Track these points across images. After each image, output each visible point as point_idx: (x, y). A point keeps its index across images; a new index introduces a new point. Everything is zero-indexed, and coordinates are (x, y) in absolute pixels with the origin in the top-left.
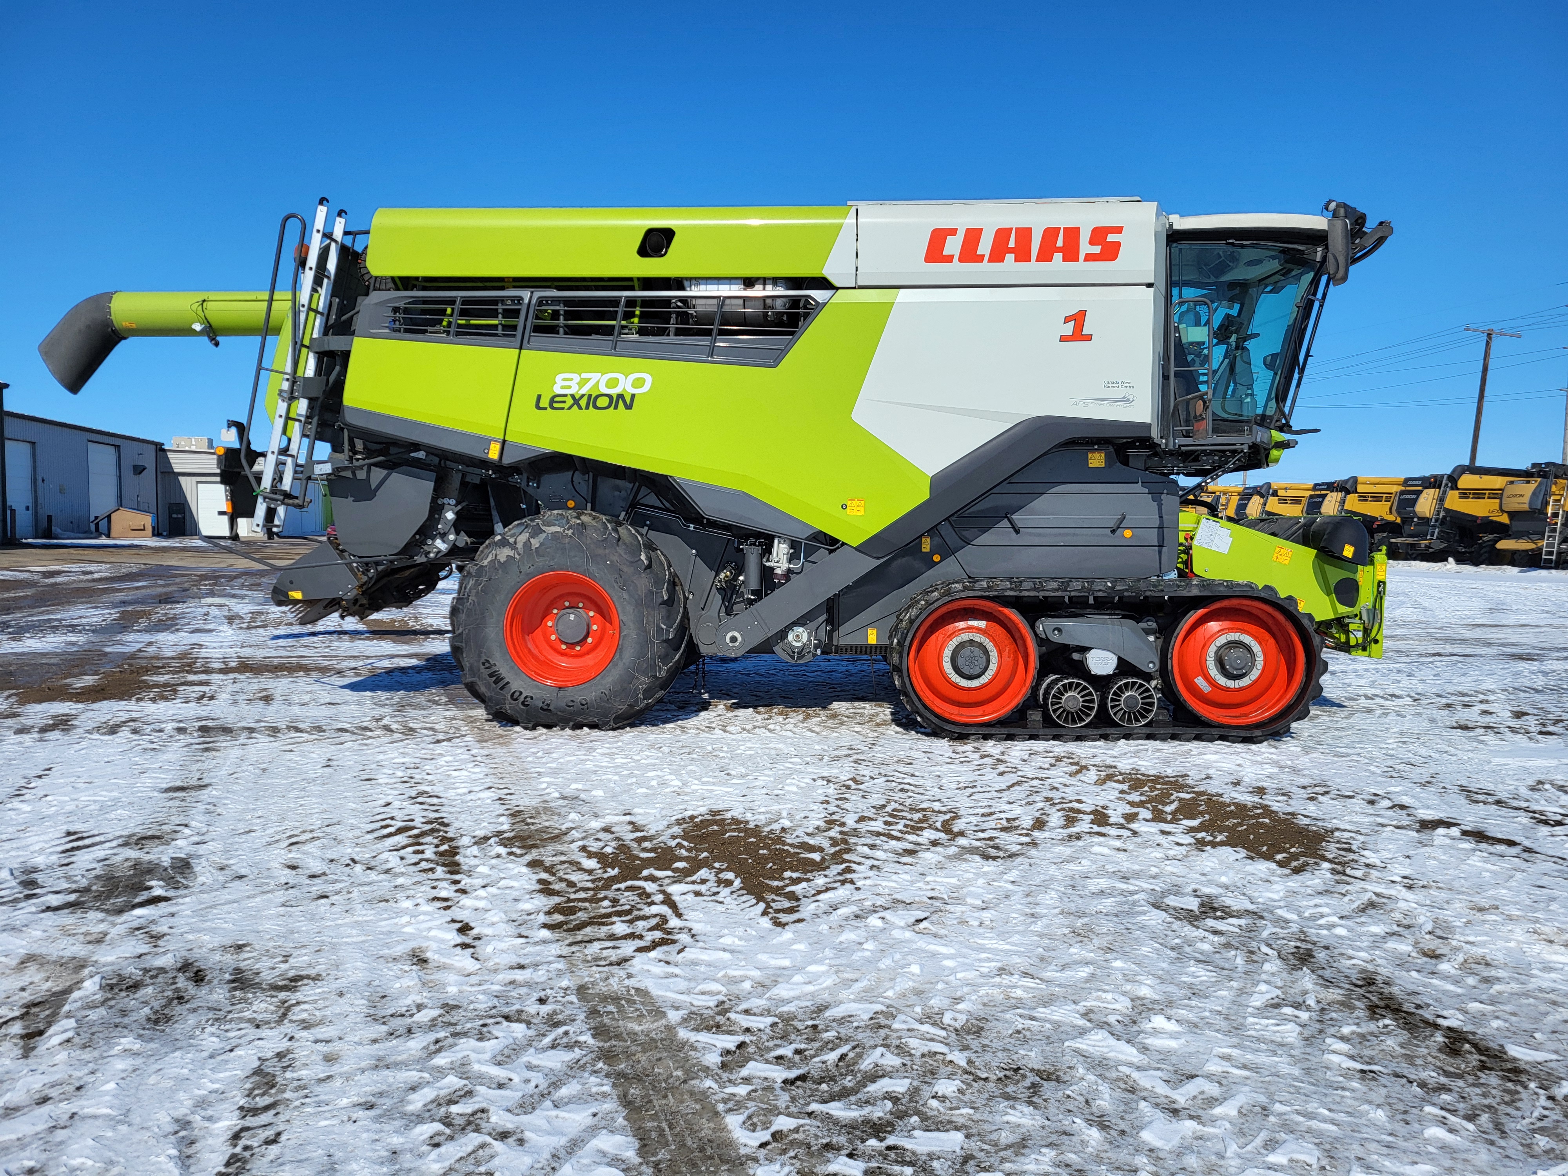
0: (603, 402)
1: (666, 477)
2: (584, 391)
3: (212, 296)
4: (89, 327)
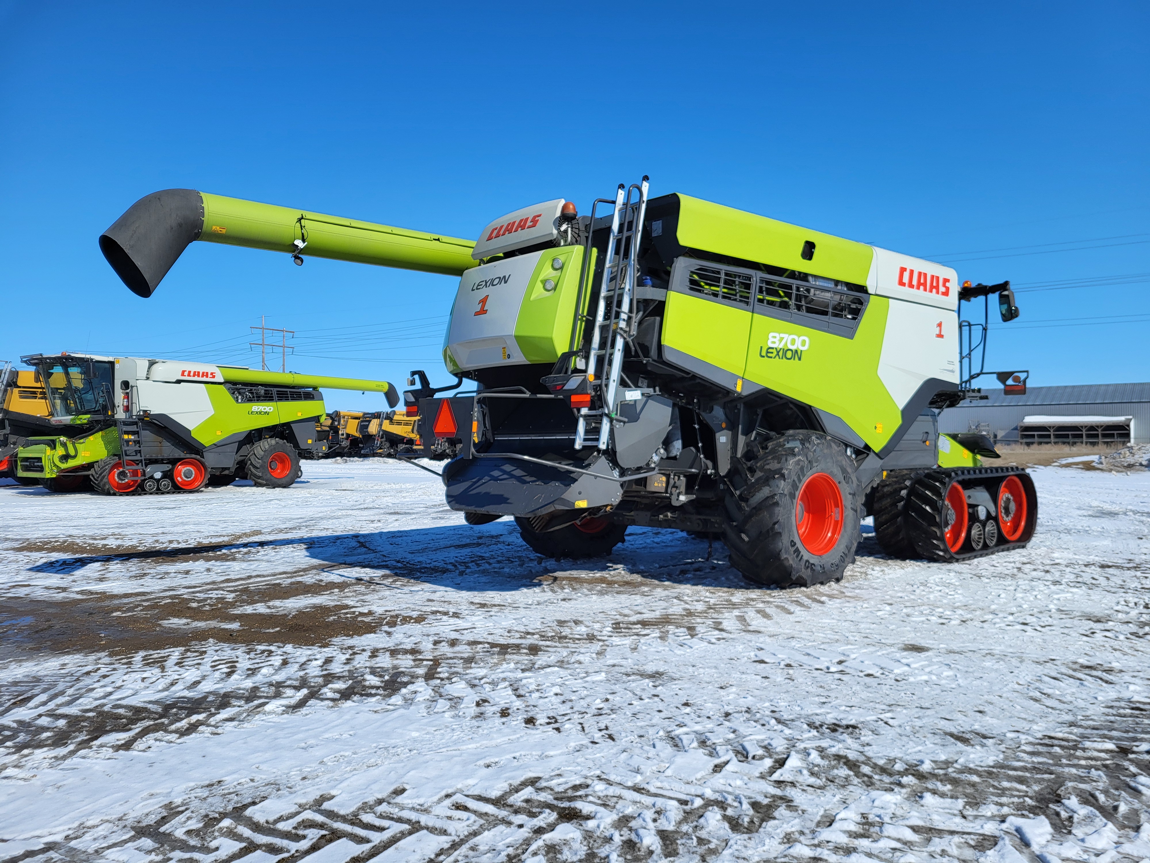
0: (789, 354)
1: (810, 407)
2: (781, 346)
3: (308, 215)
4: (180, 225)
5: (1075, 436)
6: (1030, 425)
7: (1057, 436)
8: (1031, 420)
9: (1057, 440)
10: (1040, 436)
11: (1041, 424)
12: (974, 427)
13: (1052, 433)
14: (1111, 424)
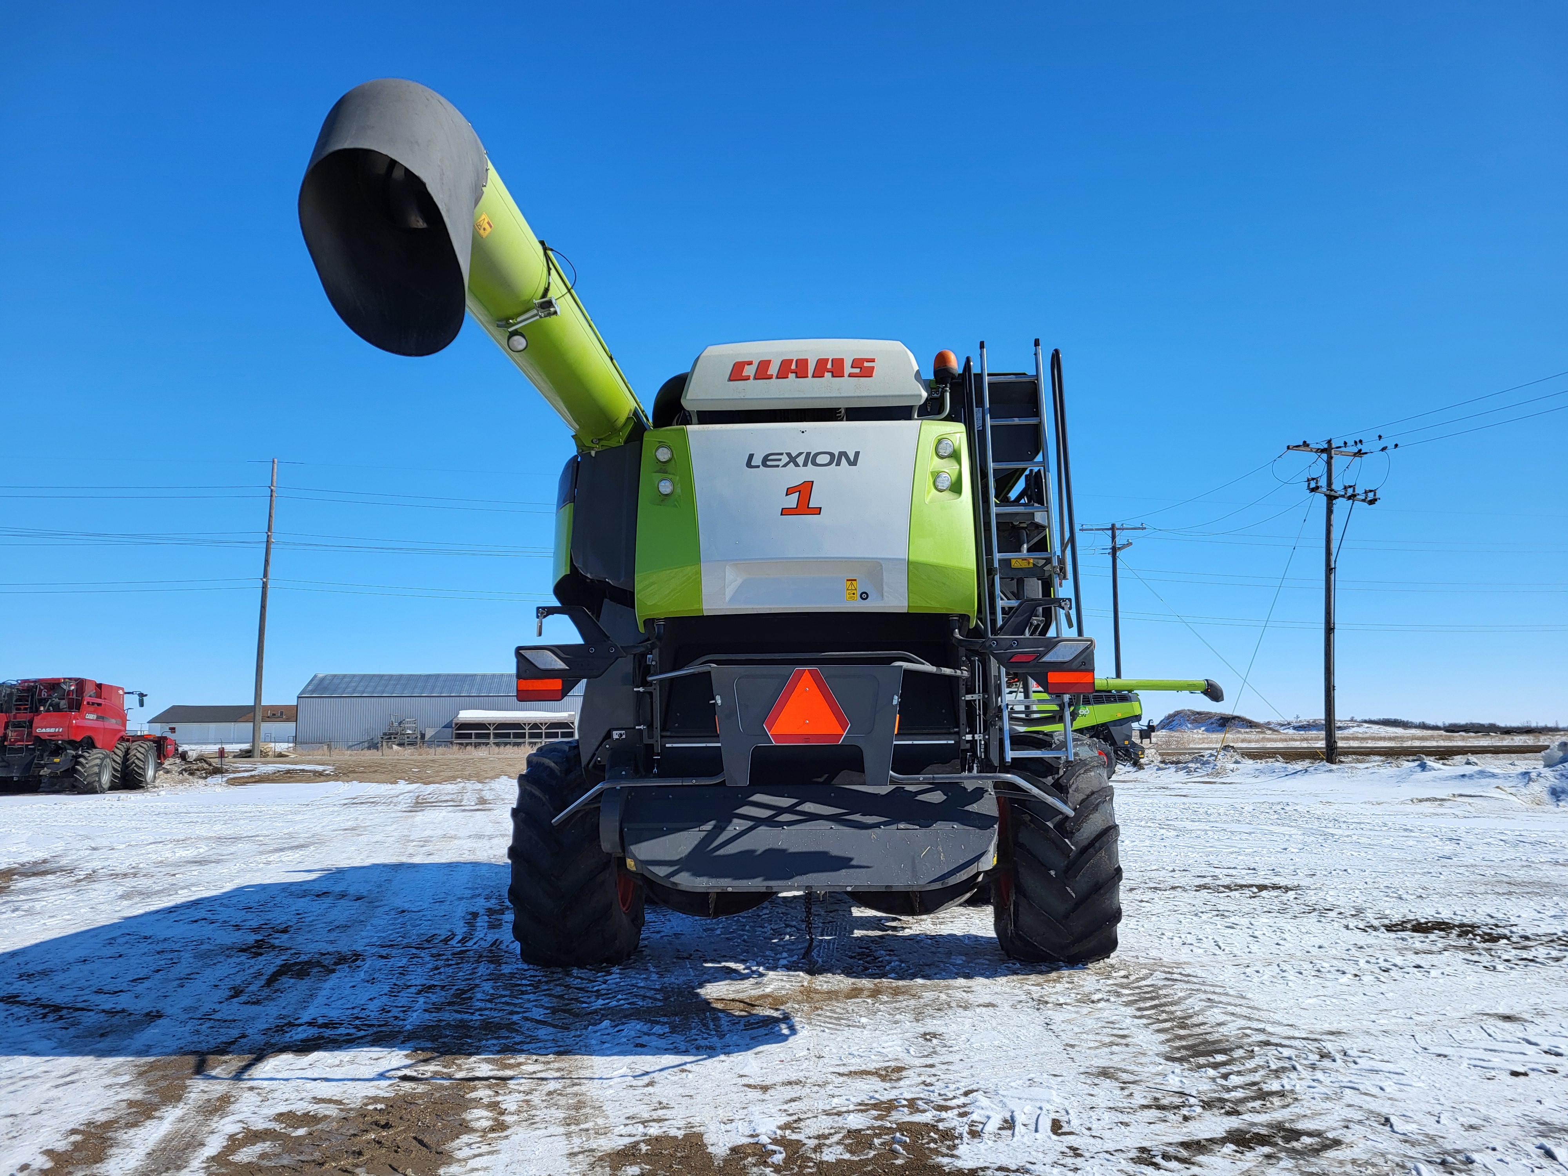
5: (517, 736)
6: (468, 721)
7: (497, 736)
8: (467, 715)
9: (497, 741)
10: (478, 736)
11: (477, 721)
12: (396, 724)
13: (492, 732)
14: (556, 721)
